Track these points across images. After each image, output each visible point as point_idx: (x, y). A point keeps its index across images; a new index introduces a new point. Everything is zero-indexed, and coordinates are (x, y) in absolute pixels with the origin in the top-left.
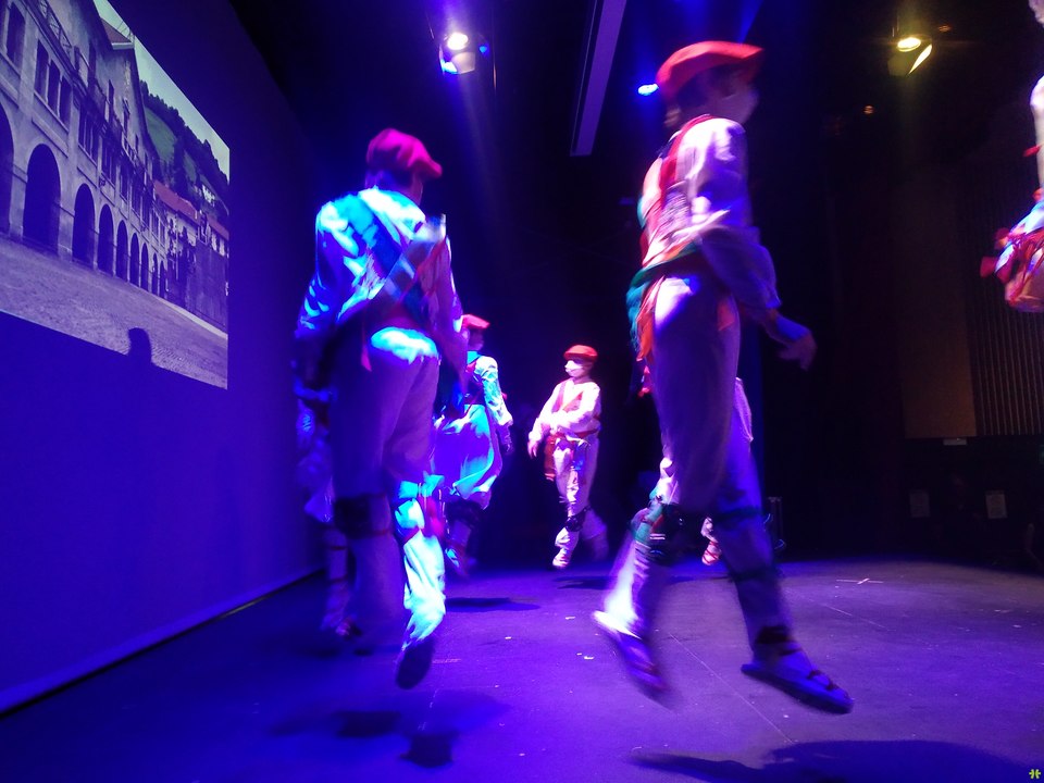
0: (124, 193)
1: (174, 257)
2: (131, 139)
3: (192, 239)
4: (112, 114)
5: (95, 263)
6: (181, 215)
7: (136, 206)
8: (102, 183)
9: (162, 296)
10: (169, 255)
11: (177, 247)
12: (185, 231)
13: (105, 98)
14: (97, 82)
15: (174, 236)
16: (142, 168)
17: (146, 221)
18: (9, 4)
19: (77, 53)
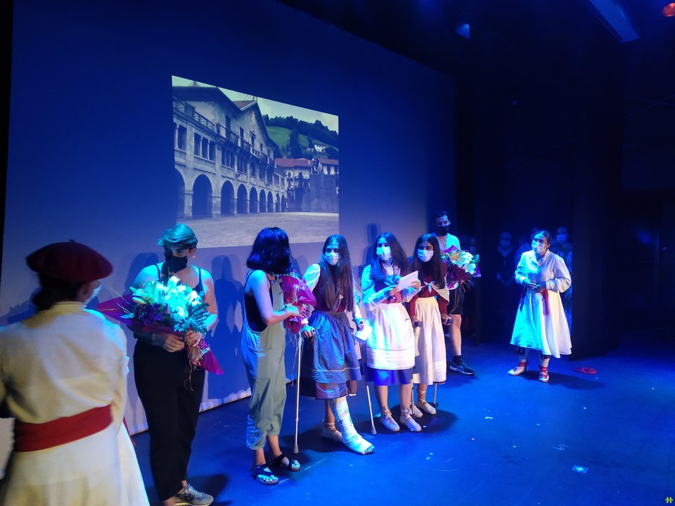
0: (253, 174)
1: (292, 190)
2: (257, 147)
3: (306, 175)
4: (243, 141)
5: (236, 212)
6: (296, 168)
7: (262, 177)
8: (237, 176)
9: (282, 211)
10: (288, 190)
11: (294, 184)
12: (300, 174)
13: (238, 137)
14: (232, 132)
15: (292, 180)
16: (266, 157)
17: (270, 181)
18: (178, 126)
19: (218, 126)
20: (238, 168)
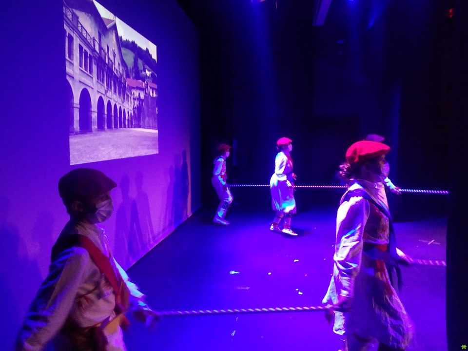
0: (115, 92)
1: (135, 108)
2: (117, 65)
3: (142, 96)
4: (109, 59)
5: (106, 127)
6: (138, 88)
7: (120, 94)
8: (106, 92)
9: (131, 127)
10: (134, 109)
11: (137, 103)
12: (139, 94)
13: (106, 54)
14: (102, 48)
15: (135, 99)
16: (121, 76)
17: (124, 99)
18: (67, 34)
19: (94, 40)
20: (107, 86)
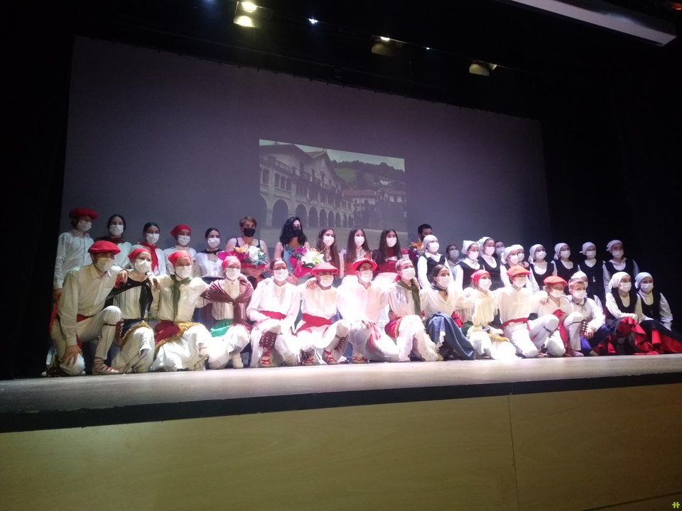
0: (323, 200)
1: (359, 212)
2: (326, 181)
3: (372, 202)
4: (314, 178)
5: (307, 225)
6: (362, 196)
7: (330, 202)
8: (310, 201)
10: (355, 211)
11: (361, 208)
12: (366, 201)
13: (310, 175)
14: (305, 173)
15: (358, 205)
16: (334, 189)
17: (338, 205)
18: (263, 170)
19: (294, 168)
20: (310, 196)
